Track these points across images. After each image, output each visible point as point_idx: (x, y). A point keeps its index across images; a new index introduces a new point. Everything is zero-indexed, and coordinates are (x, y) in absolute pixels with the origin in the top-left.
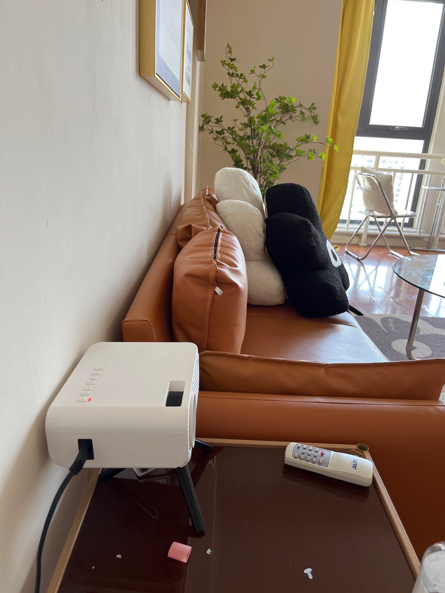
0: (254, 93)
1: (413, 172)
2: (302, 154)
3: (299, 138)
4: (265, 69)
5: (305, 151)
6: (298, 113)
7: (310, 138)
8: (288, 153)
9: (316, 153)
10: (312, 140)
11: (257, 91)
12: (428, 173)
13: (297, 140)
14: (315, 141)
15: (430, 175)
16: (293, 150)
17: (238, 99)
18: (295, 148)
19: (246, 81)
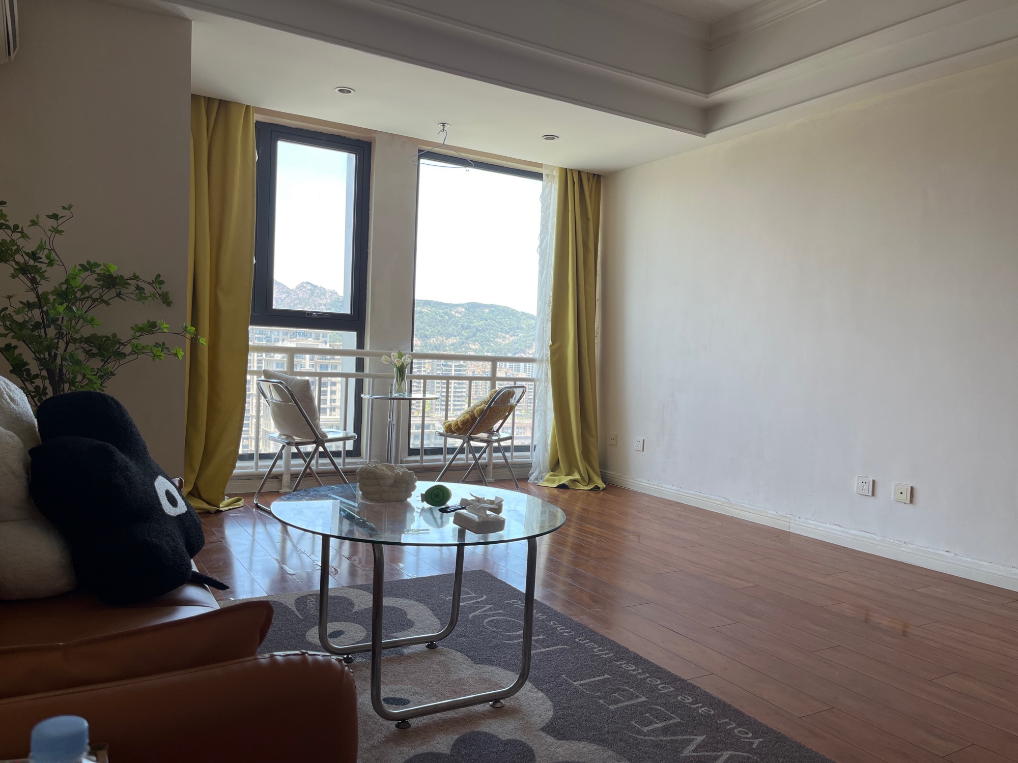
0: (42, 255)
1: (346, 376)
2: (143, 351)
3: (136, 325)
4: (57, 220)
5: (148, 346)
6: (132, 288)
7: (157, 326)
8: (118, 349)
9: (167, 348)
10: (159, 329)
11: (46, 252)
12: (368, 376)
13: (132, 328)
14: (166, 330)
15: (371, 379)
16: (125, 345)
17: (13, 263)
18: (129, 342)
19: (24, 236)
